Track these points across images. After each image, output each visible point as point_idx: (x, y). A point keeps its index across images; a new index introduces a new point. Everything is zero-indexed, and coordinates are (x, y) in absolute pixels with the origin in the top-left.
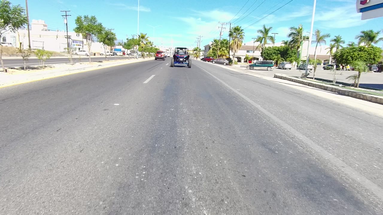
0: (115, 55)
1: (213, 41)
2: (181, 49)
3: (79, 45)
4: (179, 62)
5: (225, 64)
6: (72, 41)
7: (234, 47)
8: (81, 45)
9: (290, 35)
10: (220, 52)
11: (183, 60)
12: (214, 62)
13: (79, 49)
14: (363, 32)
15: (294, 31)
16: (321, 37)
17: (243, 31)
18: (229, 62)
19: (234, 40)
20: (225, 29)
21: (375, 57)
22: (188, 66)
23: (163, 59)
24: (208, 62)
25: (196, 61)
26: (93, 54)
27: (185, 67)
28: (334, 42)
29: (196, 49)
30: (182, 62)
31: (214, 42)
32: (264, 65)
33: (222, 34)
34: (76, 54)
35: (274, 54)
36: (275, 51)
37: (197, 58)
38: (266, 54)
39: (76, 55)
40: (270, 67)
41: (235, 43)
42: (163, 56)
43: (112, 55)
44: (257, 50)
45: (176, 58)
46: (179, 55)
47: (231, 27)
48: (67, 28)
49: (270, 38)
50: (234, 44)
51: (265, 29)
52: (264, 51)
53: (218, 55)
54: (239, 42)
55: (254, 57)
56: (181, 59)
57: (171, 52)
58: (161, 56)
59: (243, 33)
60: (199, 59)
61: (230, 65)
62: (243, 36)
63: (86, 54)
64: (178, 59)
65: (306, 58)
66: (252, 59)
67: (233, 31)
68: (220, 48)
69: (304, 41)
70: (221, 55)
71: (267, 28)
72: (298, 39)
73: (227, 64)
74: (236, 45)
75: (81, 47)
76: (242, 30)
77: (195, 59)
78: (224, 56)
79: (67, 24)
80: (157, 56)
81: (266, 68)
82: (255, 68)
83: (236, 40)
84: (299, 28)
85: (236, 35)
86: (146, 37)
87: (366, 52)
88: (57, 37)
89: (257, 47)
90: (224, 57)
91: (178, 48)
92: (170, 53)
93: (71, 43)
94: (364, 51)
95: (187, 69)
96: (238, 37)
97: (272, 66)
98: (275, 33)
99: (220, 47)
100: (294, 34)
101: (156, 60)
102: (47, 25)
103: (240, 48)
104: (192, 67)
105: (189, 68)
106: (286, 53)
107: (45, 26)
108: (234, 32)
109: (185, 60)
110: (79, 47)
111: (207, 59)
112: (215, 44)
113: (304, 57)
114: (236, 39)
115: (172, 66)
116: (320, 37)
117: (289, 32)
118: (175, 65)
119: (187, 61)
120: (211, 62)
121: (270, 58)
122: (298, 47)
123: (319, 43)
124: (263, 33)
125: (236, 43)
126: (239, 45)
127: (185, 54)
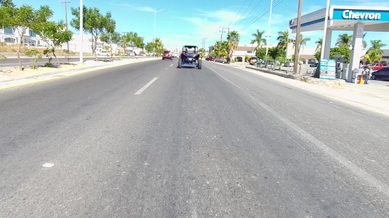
2: (190, 47)
4: (188, 62)
5: (224, 62)
7: (231, 48)
8: (101, 47)
9: (278, 38)
10: (221, 52)
11: (192, 60)
12: (214, 61)
13: (100, 50)
14: (340, 36)
15: (282, 35)
16: (304, 40)
18: (228, 61)
19: (231, 42)
21: (347, 56)
22: (197, 67)
23: (170, 59)
24: (210, 61)
27: (193, 68)
28: (319, 44)
29: (201, 50)
30: (191, 62)
31: (217, 44)
33: (222, 37)
34: (99, 55)
37: (202, 58)
38: (259, 54)
41: (232, 45)
45: (184, 57)
46: (188, 54)
49: (263, 40)
51: (259, 33)
52: (258, 51)
53: (219, 55)
54: (235, 44)
56: (190, 59)
58: (169, 55)
59: (239, 36)
61: (228, 63)
62: (239, 39)
63: (107, 55)
64: (186, 58)
65: (291, 57)
67: (230, 35)
69: (289, 43)
70: (222, 55)
71: (260, 31)
72: (284, 41)
73: (225, 63)
74: (233, 46)
76: (238, 34)
80: (164, 55)
84: (286, 32)
85: (233, 38)
86: (160, 41)
87: (339, 53)
90: (225, 57)
91: (186, 46)
94: (338, 51)
95: (196, 70)
96: (235, 40)
99: (221, 48)
100: (281, 37)
101: (164, 59)
103: (237, 49)
104: (202, 68)
105: (199, 69)
106: (276, 53)
108: (232, 36)
109: (194, 59)
111: (210, 59)
112: (217, 46)
113: (289, 56)
114: (233, 41)
115: (179, 67)
116: (302, 40)
117: (278, 36)
118: (183, 65)
119: (196, 61)
120: (212, 61)
122: (285, 48)
123: (302, 45)
124: (257, 36)
125: (233, 45)
126: (235, 47)
127: (195, 53)
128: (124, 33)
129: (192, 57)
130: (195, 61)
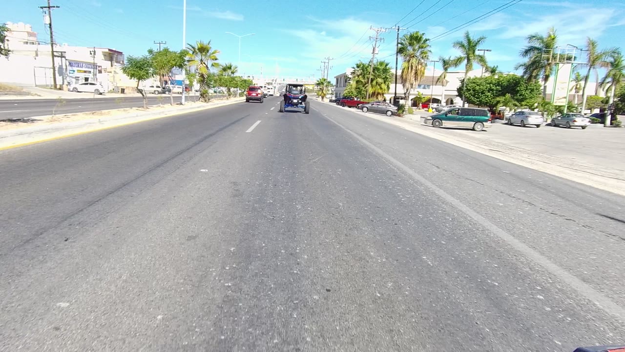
0: (167, 93)
1: (355, 66)
2: (296, 86)
3: (85, 72)
4: (293, 105)
5: (389, 113)
6: (68, 64)
7: (408, 78)
8: (90, 72)
9: (527, 52)
10: (372, 87)
11: (298, 101)
12: (365, 109)
13: (87, 79)
15: (537, 44)
16: (597, 56)
17: (428, 41)
18: (398, 110)
19: (409, 61)
20: (382, 40)
22: (304, 111)
23: (260, 100)
24: (350, 107)
25: (323, 103)
26: (120, 91)
27: (300, 112)
29: (322, 83)
30: (296, 105)
31: (357, 69)
32: (466, 117)
33: (376, 52)
34: (76, 90)
35: (489, 92)
36: (491, 85)
37: (323, 98)
38: (471, 92)
39: (74, 93)
40: (481, 121)
41: (412, 68)
42: (259, 95)
43: (159, 93)
44: (438, 83)
45: (287, 99)
46: (292, 95)
47: (400, 37)
48: (51, 33)
49: (480, 59)
50: (410, 70)
51: (469, 41)
52: (465, 85)
53: (368, 94)
54: (420, 66)
55: (433, 97)
56: (295, 101)
57: (275, 87)
58: (257, 95)
59: (428, 46)
60: (326, 101)
61: (399, 116)
62: (429, 54)
63: (97, 90)
65: (564, 100)
66: (429, 101)
67: (407, 42)
68: (372, 79)
69: (561, 65)
70: (373, 93)
71: (474, 38)
73: (393, 114)
74: (413, 71)
75: (90, 76)
76: (426, 40)
77: (320, 99)
78: (380, 94)
79: (50, 25)
80: (249, 94)
81: (470, 124)
82: (446, 124)
83: (414, 61)
84: (550, 36)
85: (414, 50)
88: (37, 55)
89: (438, 79)
92: (273, 90)
93: (66, 66)
95: (303, 116)
96: (416, 56)
97: (486, 121)
98: (484, 50)
99: (373, 77)
100: (536, 49)
101: (249, 102)
102: (35, 33)
104: (310, 112)
105: (306, 113)
107: (30, 34)
108: (410, 44)
109: (300, 101)
110: (87, 75)
111: (345, 101)
112: (360, 72)
113: (560, 99)
114: (414, 59)
115: (281, 111)
116: (595, 55)
117: (526, 45)
118: (286, 109)
119: (303, 103)
120: (358, 108)
121: (480, 101)
123: (594, 68)
124: (465, 48)
125: (414, 68)
126: (419, 72)
127: (301, 93)
128: (160, 44)
129: (298, 98)
130: (301, 103)
